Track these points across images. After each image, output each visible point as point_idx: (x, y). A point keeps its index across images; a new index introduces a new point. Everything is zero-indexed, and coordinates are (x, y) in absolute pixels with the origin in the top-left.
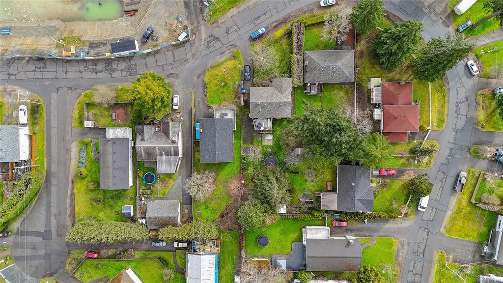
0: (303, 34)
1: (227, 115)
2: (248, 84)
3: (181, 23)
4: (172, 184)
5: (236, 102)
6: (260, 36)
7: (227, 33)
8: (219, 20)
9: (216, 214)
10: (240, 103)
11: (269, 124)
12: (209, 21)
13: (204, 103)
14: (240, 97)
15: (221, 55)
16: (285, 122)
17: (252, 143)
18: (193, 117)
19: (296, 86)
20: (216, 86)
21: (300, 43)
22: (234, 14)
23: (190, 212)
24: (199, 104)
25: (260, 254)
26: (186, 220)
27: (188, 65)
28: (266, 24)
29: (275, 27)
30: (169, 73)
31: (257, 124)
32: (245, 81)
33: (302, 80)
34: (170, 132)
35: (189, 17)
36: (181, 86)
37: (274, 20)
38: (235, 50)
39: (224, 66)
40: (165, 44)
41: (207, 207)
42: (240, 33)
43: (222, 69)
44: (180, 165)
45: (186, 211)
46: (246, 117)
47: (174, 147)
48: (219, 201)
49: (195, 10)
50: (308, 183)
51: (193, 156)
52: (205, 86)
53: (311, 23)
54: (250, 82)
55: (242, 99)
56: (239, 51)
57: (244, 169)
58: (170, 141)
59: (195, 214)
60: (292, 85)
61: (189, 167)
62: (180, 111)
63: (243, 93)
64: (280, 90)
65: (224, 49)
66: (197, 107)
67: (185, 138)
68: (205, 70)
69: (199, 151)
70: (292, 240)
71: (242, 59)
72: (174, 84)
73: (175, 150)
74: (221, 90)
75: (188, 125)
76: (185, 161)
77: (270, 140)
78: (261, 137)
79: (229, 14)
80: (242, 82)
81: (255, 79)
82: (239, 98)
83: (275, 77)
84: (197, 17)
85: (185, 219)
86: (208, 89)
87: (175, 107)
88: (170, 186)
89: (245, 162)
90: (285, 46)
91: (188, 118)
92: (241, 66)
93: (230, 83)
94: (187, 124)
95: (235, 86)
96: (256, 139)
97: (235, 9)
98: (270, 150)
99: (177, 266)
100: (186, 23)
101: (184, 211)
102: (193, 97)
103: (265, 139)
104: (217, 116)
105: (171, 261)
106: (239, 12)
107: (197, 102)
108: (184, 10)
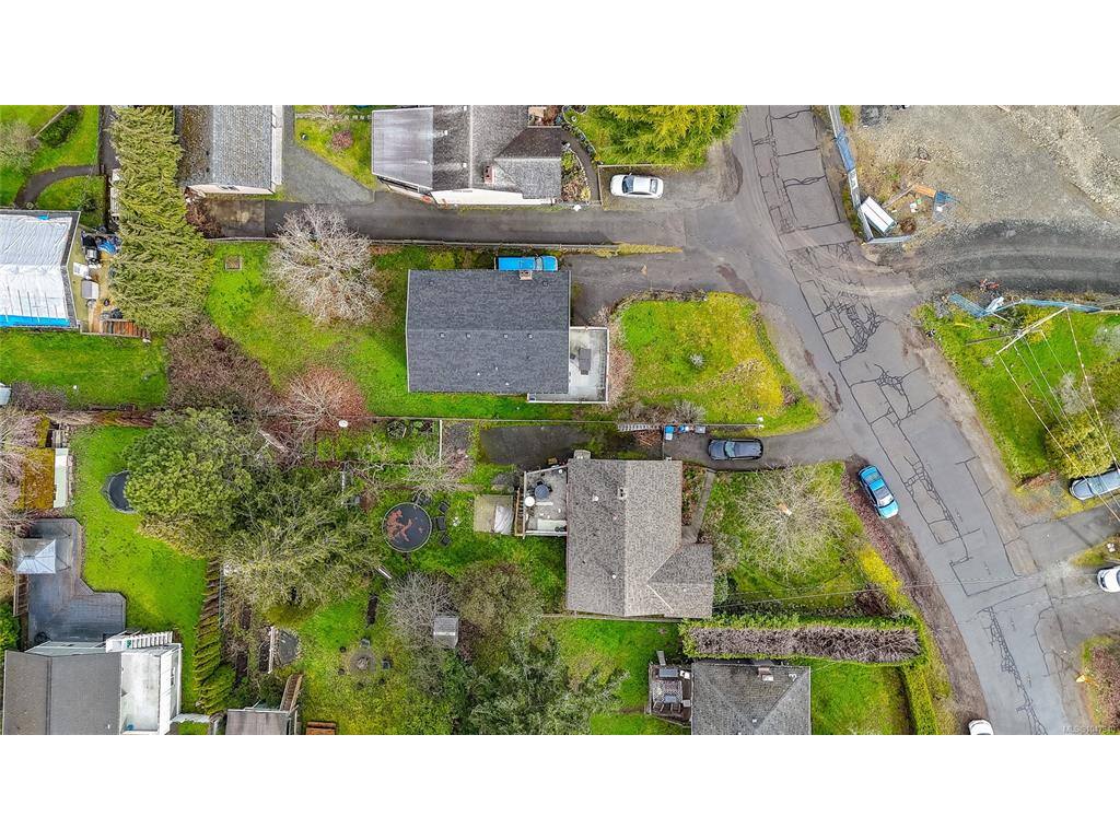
0: (873, 659)
1: (585, 372)
2: (694, 451)
3: (927, 210)
4: (340, 166)
5: (632, 405)
6: (867, 500)
7: (884, 379)
8: (930, 351)
9: (231, 324)
10: (625, 420)
11: (546, 526)
12: (930, 312)
13: (632, 288)
14: (649, 421)
15: (802, 354)
16: (553, 579)
17: (483, 458)
18: (582, 249)
19: (682, 630)
20: (692, 335)
21: (839, 645)
22: (952, 405)
23: (241, 231)
24: (628, 269)
25: (87, 477)
26: (212, 213)
27: (770, 232)
28: (913, 522)
29: (899, 552)
30: (743, 162)
31: (550, 480)
32: (704, 441)
33: (703, 652)
34: (524, 160)
35: (948, 240)
36: (693, 205)
37: (923, 550)
38: (819, 406)
39: (763, 365)
40: (849, 150)
41: (256, 291)
42: (882, 426)
43: (753, 359)
44: (410, 198)
45: (244, 217)
46: (574, 438)
47: (466, 172)
48: (276, 335)
49: (973, 264)
50: (334, 653)
51: (437, 244)
52: (691, 293)
53: (912, 687)
54: (700, 458)
55: (640, 427)
56: (816, 421)
57: (390, 426)
58: (488, 157)
59: (230, 248)
60: (686, 616)
61: (403, 230)
62: (605, 200)
63: (662, 432)
64: (669, 573)
65: (824, 365)
66: (619, 262)
67: (505, 218)
68: (750, 296)
69: (458, 265)
70: (132, 593)
71: (786, 429)
72: (701, 180)
73: (454, 175)
74: (677, 352)
75: (550, 229)
76: (424, 214)
77: (492, 521)
78: (505, 493)
79: (950, 387)
80: (702, 430)
81: (711, 476)
82: (644, 417)
83: (718, 556)
84: (946, 270)
85: (215, 211)
86: (678, 305)
87: (617, 181)
88: (333, 160)
89: (415, 432)
90: (827, 587)
91: (576, 228)
92: (760, 424)
93: (698, 386)
94: (557, 226)
95: (687, 406)
96: (496, 474)
97: (970, 408)
98: (456, 521)
99: (48, 177)
100: (927, 229)
101: (243, 209)
102: (653, 249)
103: (495, 504)
104: (580, 336)
105: (66, 157)
106: (959, 423)
107: (633, 264)
108: (974, 224)
